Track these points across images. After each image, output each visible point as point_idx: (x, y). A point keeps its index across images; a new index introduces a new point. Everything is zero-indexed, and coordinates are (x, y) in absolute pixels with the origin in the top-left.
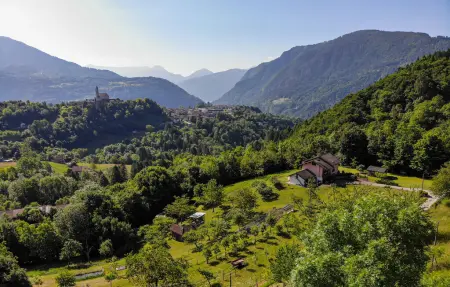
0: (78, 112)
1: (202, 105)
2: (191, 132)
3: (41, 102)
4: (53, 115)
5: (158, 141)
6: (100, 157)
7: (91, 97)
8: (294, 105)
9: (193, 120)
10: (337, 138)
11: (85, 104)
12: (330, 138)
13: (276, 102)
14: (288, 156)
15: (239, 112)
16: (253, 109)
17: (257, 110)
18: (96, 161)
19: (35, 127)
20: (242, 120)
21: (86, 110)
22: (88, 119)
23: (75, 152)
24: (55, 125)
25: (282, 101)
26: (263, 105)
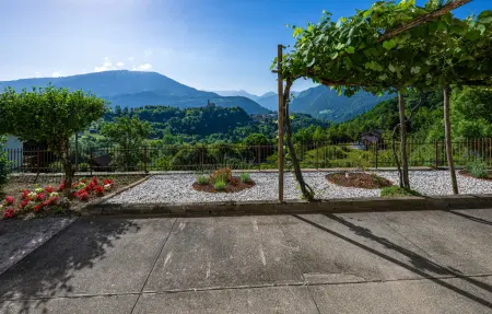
0: (197, 114)
2: (265, 127)
3: (176, 107)
4: (183, 114)
5: (244, 133)
7: (205, 105)
8: (334, 114)
9: (266, 120)
11: (201, 109)
12: (378, 122)
13: (321, 112)
15: (298, 117)
16: (306, 115)
19: (172, 121)
20: (299, 122)
21: (201, 112)
22: (203, 118)
23: (194, 137)
24: (183, 120)
25: (326, 112)
26: (312, 114)
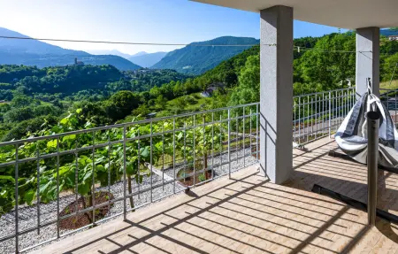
0: (61, 72)
1: (142, 69)
2: (137, 82)
3: (33, 66)
4: (43, 73)
5: (115, 87)
6: (75, 97)
7: (72, 63)
9: (138, 76)
10: (222, 75)
11: (67, 67)
12: (219, 76)
13: (184, 68)
14: (199, 85)
15: (165, 72)
17: (175, 71)
18: (73, 99)
19: (27, 81)
21: (67, 71)
22: (68, 76)
23: (56, 95)
24: (42, 79)
25: (187, 67)
26: (177, 69)
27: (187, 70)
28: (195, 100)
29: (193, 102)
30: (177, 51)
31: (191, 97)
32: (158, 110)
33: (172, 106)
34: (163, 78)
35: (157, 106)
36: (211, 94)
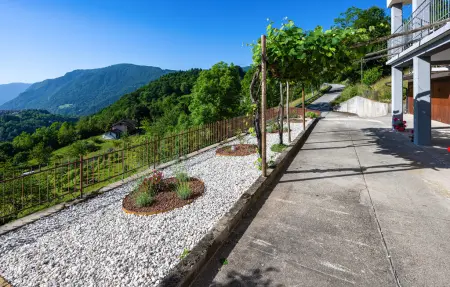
8: (77, 109)
10: (130, 111)
13: (61, 107)
15: (28, 114)
16: (41, 111)
17: (46, 112)
20: (31, 120)
25: (67, 106)
26: (49, 110)
27: (68, 110)
28: (96, 145)
29: (93, 149)
30: (49, 82)
31: (90, 141)
32: (35, 167)
33: (59, 157)
34: (25, 123)
35: (34, 162)
36: (119, 135)
